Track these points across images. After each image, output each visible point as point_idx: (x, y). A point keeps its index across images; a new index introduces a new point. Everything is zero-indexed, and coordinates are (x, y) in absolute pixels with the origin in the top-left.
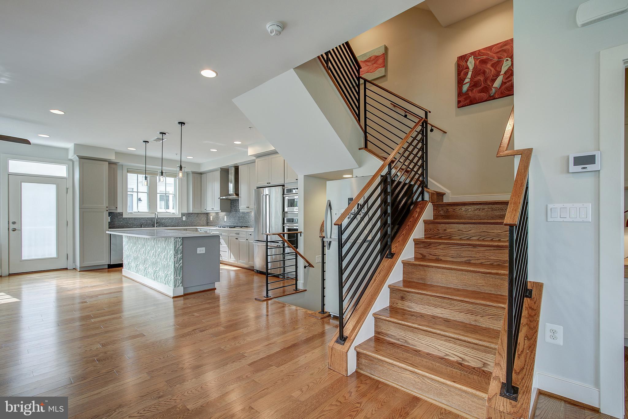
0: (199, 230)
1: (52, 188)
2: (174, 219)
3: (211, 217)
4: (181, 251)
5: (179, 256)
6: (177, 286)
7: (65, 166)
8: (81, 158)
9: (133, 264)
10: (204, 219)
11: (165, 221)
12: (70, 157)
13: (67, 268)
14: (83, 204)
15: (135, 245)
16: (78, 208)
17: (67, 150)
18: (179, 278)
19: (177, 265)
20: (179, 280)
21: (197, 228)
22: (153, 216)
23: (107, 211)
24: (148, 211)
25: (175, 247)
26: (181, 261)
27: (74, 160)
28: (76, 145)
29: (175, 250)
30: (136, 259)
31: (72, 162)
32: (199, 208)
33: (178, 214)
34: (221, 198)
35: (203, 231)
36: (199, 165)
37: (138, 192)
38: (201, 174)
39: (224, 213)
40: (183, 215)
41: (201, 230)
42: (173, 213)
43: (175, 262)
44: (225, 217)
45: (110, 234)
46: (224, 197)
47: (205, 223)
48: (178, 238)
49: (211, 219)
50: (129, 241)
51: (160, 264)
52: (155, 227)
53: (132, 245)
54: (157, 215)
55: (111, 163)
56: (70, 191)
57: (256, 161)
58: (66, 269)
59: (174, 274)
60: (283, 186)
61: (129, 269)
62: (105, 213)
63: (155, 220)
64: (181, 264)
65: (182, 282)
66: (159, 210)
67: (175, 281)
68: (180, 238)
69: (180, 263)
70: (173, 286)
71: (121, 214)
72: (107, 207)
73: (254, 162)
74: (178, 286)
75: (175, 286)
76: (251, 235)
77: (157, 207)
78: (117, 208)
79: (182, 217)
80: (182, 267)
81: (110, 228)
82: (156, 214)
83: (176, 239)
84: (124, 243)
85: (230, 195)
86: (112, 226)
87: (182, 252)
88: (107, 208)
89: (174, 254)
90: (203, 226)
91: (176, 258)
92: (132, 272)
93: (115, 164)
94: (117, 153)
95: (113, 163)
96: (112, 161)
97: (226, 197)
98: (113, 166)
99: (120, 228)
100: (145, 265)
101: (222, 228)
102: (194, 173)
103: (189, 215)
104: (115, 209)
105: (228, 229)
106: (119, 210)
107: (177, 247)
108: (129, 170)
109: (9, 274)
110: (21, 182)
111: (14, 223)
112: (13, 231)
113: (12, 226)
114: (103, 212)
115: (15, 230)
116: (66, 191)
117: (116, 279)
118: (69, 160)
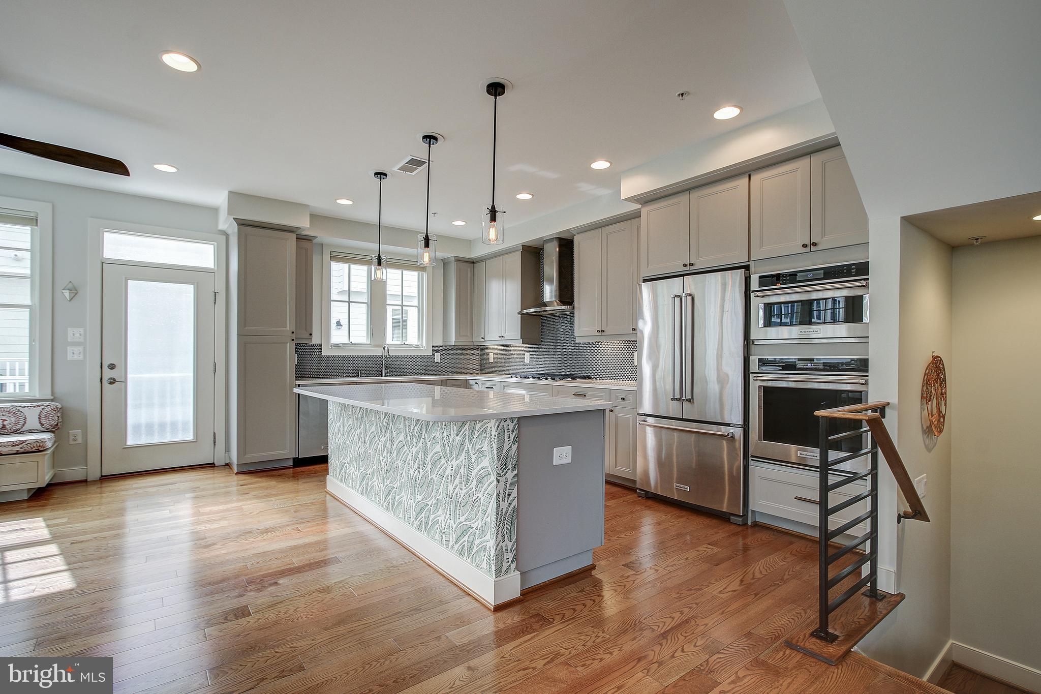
0: (472, 383)
1: (187, 292)
2: (419, 359)
3: (491, 355)
4: (514, 462)
5: (511, 475)
6: (504, 569)
7: (212, 246)
8: (243, 224)
9: (354, 471)
10: (474, 358)
11: (402, 363)
12: (222, 226)
13: (213, 463)
14: (245, 326)
15: (360, 425)
16: (236, 334)
17: (215, 210)
18: (510, 545)
19: (504, 505)
20: (509, 550)
21: (468, 377)
22: (378, 352)
23: (293, 340)
24: (369, 343)
25: (500, 449)
26: (515, 493)
27: (229, 232)
28: (233, 195)
29: (499, 457)
30: (361, 458)
31: (225, 237)
32: (469, 334)
33: (426, 348)
34: (525, 311)
35: (482, 384)
36: (469, 243)
37: (349, 302)
38: (473, 263)
39: (525, 346)
40: (435, 349)
41: (476, 383)
42: (417, 347)
43: (498, 495)
44: (527, 355)
45: (299, 394)
46: (532, 310)
47: (477, 367)
48: (508, 421)
49: (491, 360)
50: (344, 413)
51: (441, 489)
52: (383, 375)
53: (350, 422)
54: (388, 350)
55: (302, 239)
56: (221, 299)
57: (644, 211)
58: (211, 466)
59: (497, 534)
60: (747, 268)
61: (344, 479)
62: (288, 345)
63: (383, 362)
64: (515, 502)
65: (516, 558)
66: (389, 340)
67: (500, 554)
68: (512, 419)
69: (510, 498)
70: (494, 572)
71: (319, 348)
72: (293, 332)
73: (636, 215)
74: (507, 572)
75: (498, 572)
76: (623, 399)
77: (385, 335)
78: (311, 334)
79: (433, 355)
80: (516, 510)
81: (297, 378)
82: (385, 347)
83: (502, 423)
84: (330, 416)
85: (545, 305)
86: (302, 374)
87: (517, 466)
88: (293, 335)
89: (498, 470)
90: (473, 373)
91: (503, 483)
92: (350, 489)
93: (309, 239)
94: (316, 218)
95: (305, 237)
96: (304, 233)
97: (538, 309)
98: (305, 244)
99: (318, 377)
100: (388, 482)
101: (531, 381)
102: (459, 260)
103: (445, 350)
104: (307, 336)
105: (549, 382)
106: (315, 340)
107: (506, 447)
108: (334, 254)
109: (102, 476)
110: (127, 280)
111: (112, 367)
112: (111, 383)
113: (108, 374)
114: (286, 343)
115: (114, 383)
116: (213, 299)
117: (313, 504)
118: (220, 231)
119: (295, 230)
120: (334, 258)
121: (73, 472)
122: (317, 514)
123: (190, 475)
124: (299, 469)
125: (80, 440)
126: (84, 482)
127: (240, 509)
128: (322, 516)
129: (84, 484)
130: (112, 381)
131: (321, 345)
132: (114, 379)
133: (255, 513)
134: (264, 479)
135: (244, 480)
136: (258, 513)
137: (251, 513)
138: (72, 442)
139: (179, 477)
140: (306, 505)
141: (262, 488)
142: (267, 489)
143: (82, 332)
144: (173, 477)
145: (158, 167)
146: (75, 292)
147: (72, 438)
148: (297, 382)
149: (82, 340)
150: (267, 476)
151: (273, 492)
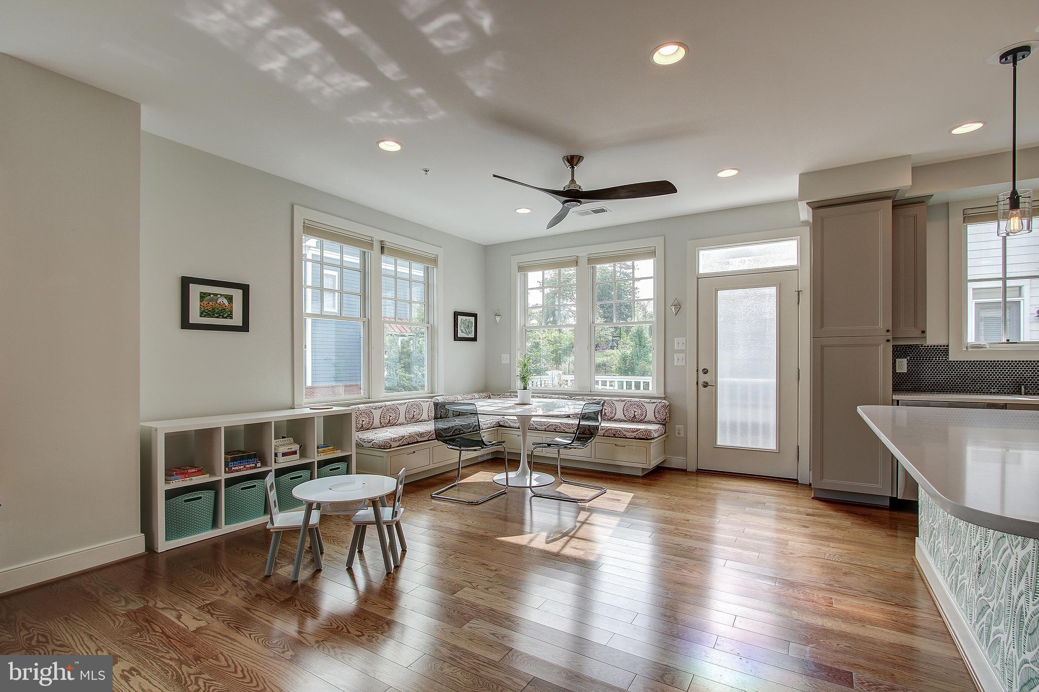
7: (794, 241)
8: (819, 207)
12: (803, 216)
13: (797, 480)
14: (822, 327)
23: (888, 341)
28: (806, 177)
37: (1005, 279)
56: (805, 297)
62: (881, 348)
71: (944, 350)
72: (888, 331)
78: (923, 332)
81: (896, 392)
88: (888, 334)
93: (919, 201)
94: (919, 170)
95: (911, 201)
96: (908, 195)
98: (910, 211)
104: (918, 333)
106: (933, 338)
108: (970, 212)
109: (698, 469)
110: (717, 291)
111: (705, 371)
112: (705, 387)
113: (703, 378)
114: (878, 345)
115: (707, 386)
116: (797, 299)
117: (880, 571)
118: (803, 222)
119: (890, 194)
120: (971, 217)
121: (676, 462)
122: (873, 589)
123: (767, 487)
124: (896, 514)
125: (682, 432)
126: (683, 471)
127: (784, 543)
128: (880, 596)
129: (684, 473)
130: (706, 385)
131: (947, 346)
132: (707, 383)
133: (796, 555)
134: (839, 514)
135: (817, 509)
136: (800, 557)
137: (791, 553)
138: (677, 435)
139: (756, 487)
140: (868, 569)
141: (829, 525)
142: (834, 529)
143: (684, 341)
144: (753, 485)
145: (721, 175)
146: (678, 306)
147: (677, 432)
148: (896, 397)
149: (684, 348)
150: (847, 512)
151: (838, 534)
